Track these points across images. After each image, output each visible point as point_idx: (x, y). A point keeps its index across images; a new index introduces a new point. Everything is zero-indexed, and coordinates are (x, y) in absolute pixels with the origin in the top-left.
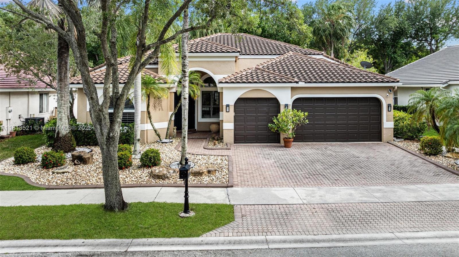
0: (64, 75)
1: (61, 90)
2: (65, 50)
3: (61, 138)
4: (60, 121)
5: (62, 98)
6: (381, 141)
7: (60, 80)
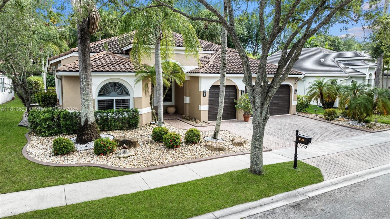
0: (88, 63)
1: (86, 78)
2: (88, 37)
3: (90, 125)
4: (87, 109)
5: (88, 86)
6: (289, 114)
7: (85, 67)
